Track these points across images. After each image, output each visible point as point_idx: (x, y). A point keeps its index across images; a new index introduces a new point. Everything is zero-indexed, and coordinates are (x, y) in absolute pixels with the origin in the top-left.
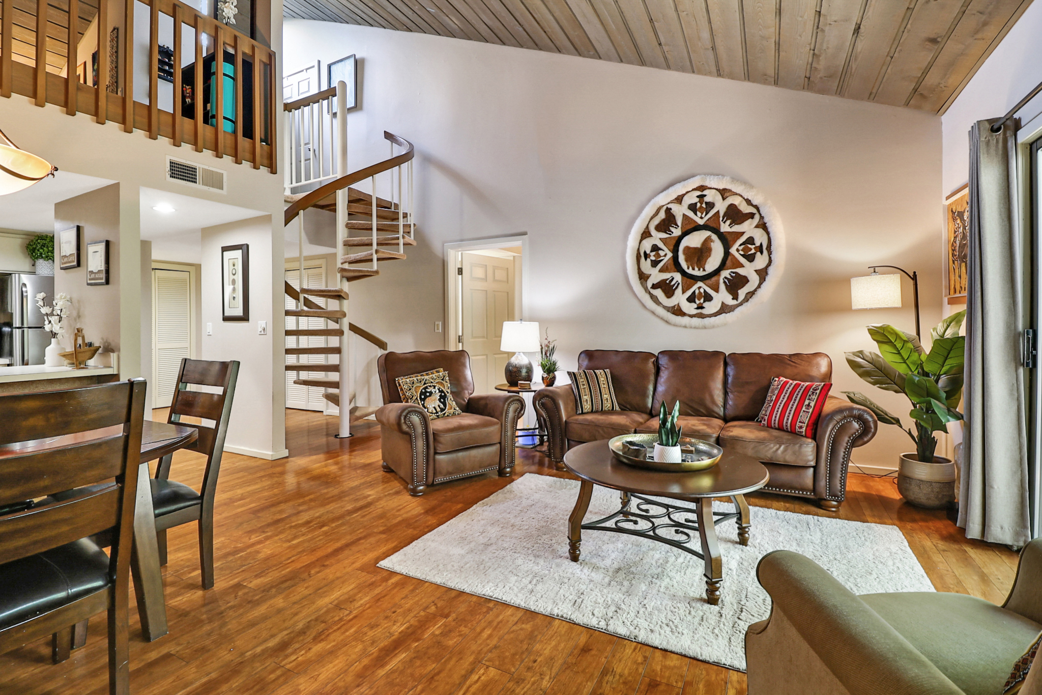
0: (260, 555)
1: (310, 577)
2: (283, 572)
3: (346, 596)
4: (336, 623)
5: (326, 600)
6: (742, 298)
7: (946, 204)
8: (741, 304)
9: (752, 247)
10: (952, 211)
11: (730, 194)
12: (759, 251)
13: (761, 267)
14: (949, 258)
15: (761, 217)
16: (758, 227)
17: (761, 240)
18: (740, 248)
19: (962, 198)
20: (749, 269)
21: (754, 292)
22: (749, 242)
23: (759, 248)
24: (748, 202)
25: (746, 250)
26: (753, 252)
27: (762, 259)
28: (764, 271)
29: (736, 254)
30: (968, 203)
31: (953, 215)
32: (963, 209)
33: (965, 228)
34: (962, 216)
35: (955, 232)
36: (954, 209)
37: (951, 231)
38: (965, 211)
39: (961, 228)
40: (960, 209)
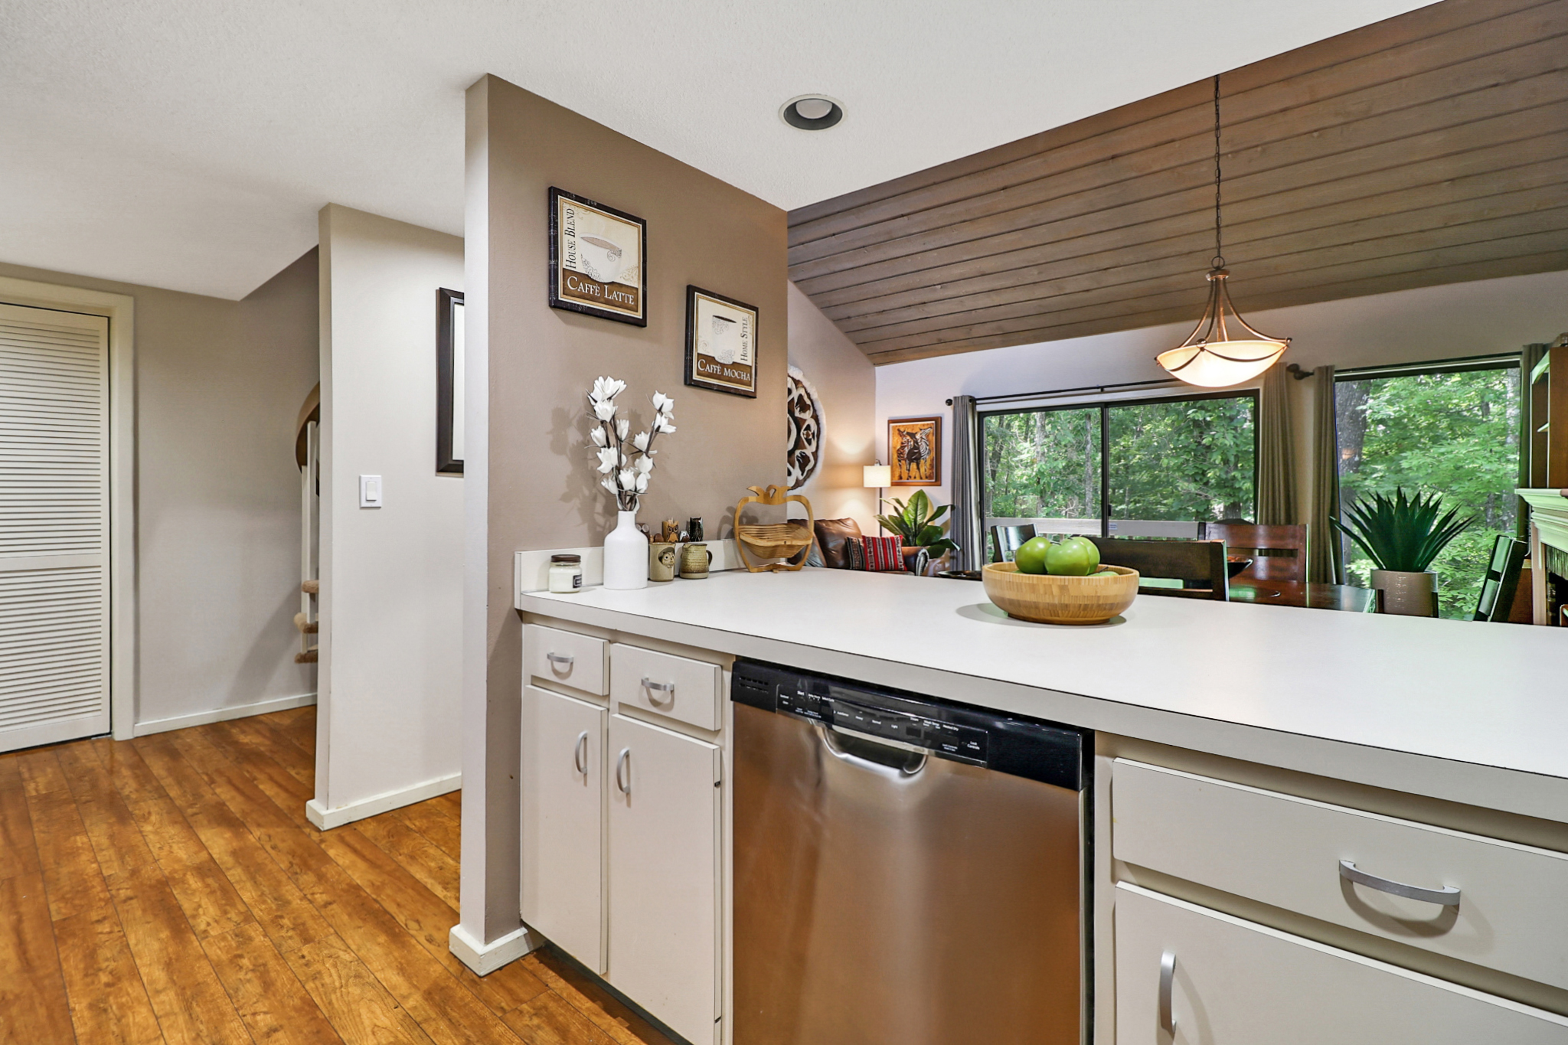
6: (805, 474)
7: (891, 425)
8: (805, 480)
9: (810, 433)
10: (899, 430)
11: (800, 385)
12: (813, 437)
13: (814, 450)
14: (892, 458)
15: (815, 410)
16: (812, 417)
17: (814, 428)
18: (805, 432)
19: (913, 425)
20: (809, 451)
21: (812, 470)
22: (808, 428)
23: (813, 434)
24: (809, 395)
25: (808, 435)
26: (811, 437)
27: (814, 443)
28: (815, 454)
29: (803, 437)
30: (921, 430)
31: (901, 433)
32: (914, 432)
33: (917, 443)
34: (912, 435)
35: (902, 443)
36: (902, 430)
37: (897, 442)
38: (916, 433)
39: (912, 443)
40: (910, 431)
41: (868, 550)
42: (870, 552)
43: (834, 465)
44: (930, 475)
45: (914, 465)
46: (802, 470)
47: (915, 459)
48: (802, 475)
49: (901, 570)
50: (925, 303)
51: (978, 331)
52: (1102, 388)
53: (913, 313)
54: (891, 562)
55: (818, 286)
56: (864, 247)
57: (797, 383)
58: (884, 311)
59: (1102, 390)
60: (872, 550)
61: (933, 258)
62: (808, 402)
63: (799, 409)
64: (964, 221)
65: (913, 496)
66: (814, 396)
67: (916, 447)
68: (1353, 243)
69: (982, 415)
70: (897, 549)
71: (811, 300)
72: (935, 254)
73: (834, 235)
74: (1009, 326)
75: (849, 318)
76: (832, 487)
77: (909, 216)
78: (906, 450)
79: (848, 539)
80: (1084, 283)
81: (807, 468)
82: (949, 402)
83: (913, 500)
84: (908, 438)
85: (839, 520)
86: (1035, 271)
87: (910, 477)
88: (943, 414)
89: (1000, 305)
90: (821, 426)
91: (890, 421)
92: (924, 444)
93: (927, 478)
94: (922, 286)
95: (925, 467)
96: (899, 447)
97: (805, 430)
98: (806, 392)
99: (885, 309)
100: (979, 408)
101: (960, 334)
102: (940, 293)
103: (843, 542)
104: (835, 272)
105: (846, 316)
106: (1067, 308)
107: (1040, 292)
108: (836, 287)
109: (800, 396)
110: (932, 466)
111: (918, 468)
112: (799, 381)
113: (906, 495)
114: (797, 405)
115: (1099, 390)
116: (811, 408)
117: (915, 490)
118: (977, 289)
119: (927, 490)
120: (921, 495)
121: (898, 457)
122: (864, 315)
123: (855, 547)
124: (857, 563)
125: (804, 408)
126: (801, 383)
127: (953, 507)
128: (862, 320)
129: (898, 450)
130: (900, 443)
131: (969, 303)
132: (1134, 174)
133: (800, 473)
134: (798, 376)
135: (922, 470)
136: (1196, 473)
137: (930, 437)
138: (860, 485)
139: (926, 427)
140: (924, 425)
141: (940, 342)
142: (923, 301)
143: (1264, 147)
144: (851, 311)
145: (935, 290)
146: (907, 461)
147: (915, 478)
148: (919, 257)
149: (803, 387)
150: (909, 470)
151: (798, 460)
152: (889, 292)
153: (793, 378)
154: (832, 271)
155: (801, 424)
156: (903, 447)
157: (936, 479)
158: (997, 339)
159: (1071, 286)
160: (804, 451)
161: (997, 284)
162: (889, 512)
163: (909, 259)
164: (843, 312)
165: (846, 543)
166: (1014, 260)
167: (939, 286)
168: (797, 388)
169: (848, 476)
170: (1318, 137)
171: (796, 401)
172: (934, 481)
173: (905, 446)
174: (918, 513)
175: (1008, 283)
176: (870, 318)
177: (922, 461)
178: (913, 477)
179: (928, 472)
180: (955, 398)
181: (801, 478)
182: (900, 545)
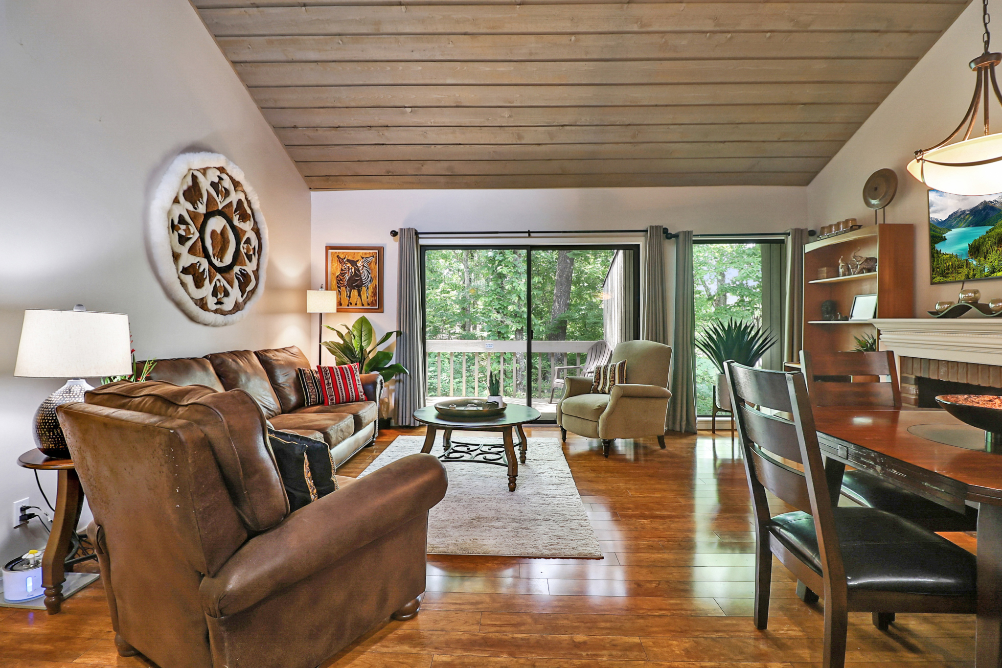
0: (687, 645)
1: (659, 582)
2: (678, 602)
3: (651, 551)
4: (674, 541)
5: (666, 556)
6: (245, 296)
7: (330, 251)
8: (245, 302)
9: (251, 248)
10: (338, 257)
11: (240, 189)
12: (254, 254)
13: (255, 268)
14: (331, 284)
15: (255, 222)
16: (252, 229)
17: (254, 242)
18: (245, 246)
19: (354, 253)
20: (250, 268)
21: (253, 291)
22: (248, 241)
23: (254, 248)
24: (249, 202)
25: (248, 250)
26: (251, 253)
27: (255, 259)
28: (256, 272)
29: (243, 251)
30: (363, 258)
31: (340, 260)
32: (355, 260)
33: (359, 271)
34: (354, 263)
35: (342, 270)
36: (342, 256)
37: (336, 268)
38: (358, 261)
39: (353, 270)
40: (350, 258)
41: (326, 382)
42: (328, 383)
43: (275, 288)
44: (372, 302)
45: (355, 293)
46: (243, 291)
47: (356, 286)
48: (242, 296)
49: (362, 400)
50: (387, 127)
51: (429, 168)
52: (529, 232)
53: (371, 137)
54: (352, 393)
55: (266, 76)
56: (340, 35)
57: (236, 184)
58: (339, 127)
59: (529, 235)
60: (330, 381)
61: (416, 73)
62: (249, 212)
63: (238, 216)
64: (465, 34)
65: (356, 322)
66: (256, 205)
67: (357, 273)
68: (725, 142)
69: (424, 249)
70: (356, 378)
71: (252, 95)
72: (419, 67)
73: (305, 5)
74: (460, 168)
75: (295, 127)
76: (275, 312)
77: (409, 7)
78: (347, 277)
79: (300, 370)
80: (540, 135)
81: (249, 289)
82: (394, 233)
83: (356, 326)
84: (349, 265)
85: (284, 349)
86: (506, 113)
87: (351, 304)
88: (386, 245)
89: (460, 144)
90: (263, 241)
91: (329, 248)
92: (366, 272)
93: (368, 305)
94: (392, 104)
95: (367, 294)
96: (338, 274)
97: (244, 244)
98: (246, 199)
99: (342, 125)
100: (422, 242)
101: (410, 168)
102: (409, 118)
103: (294, 374)
104: (292, 62)
105: (293, 125)
106: (514, 159)
107: (502, 137)
108: (289, 83)
109: (240, 202)
110: (374, 294)
111: (360, 295)
112: (238, 182)
113: (351, 319)
114: (236, 211)
115: (527, 235)
116: (252, 219)
117: (359, 316)
118: (447, 121)
119: (369, 316)
120: (363, 322)
121: (338, 283)
122: (315, 128)
123: (309, 380)
124: (313, 396)
125: (244, 217)
126: (242, 186)
127: (399, 333)
128: (310, 133)
129: (337, 277)
130: (339, 269)
131: (433, 136)
132: (635, 28)
133: (241, 294)
134: (239, 176)
135: (364, 297)
136: (500, 308)
137: (373, 265)
138: (302, 310)
139: (367, 256)
140: (365, 254)
141: (389, 174)
142: (386, 124)
143: (733, 34)
144: (301, 119)
145: (404, 113)
146: (348, 289)
147: (356, 304)
148: (401, 66)
149: (243, 191)
150: (350, 297)
151: (237, 278)
152: (353, 104)
153: (231, 178)
154: (290, 59)
155: (241, 235)
156: (343, 274)
157: (377, 304)
158: (442, 180)
159: (529, 136)
160: (243, 268)
161: (466, 121)
162: (331, 337)
163: (388, 67)
164: (288, 118)
165: (297, 375)
166: (495, 96)
167: (410, 110)
168: (236, 190)
169: (291, 301)
170: (770, 37)
171: (235, 206)
172: (377, 307)
173: (345, 273)
174: (363, 340)
175: (477, 121)
176: (320, 132)
177: (364, 289)
178: (354, 304)
179: (370, 300)
180: (401, 229)
181: (241, 300)
182: (358, 373)
